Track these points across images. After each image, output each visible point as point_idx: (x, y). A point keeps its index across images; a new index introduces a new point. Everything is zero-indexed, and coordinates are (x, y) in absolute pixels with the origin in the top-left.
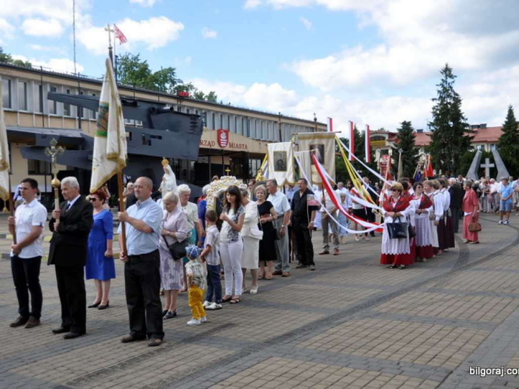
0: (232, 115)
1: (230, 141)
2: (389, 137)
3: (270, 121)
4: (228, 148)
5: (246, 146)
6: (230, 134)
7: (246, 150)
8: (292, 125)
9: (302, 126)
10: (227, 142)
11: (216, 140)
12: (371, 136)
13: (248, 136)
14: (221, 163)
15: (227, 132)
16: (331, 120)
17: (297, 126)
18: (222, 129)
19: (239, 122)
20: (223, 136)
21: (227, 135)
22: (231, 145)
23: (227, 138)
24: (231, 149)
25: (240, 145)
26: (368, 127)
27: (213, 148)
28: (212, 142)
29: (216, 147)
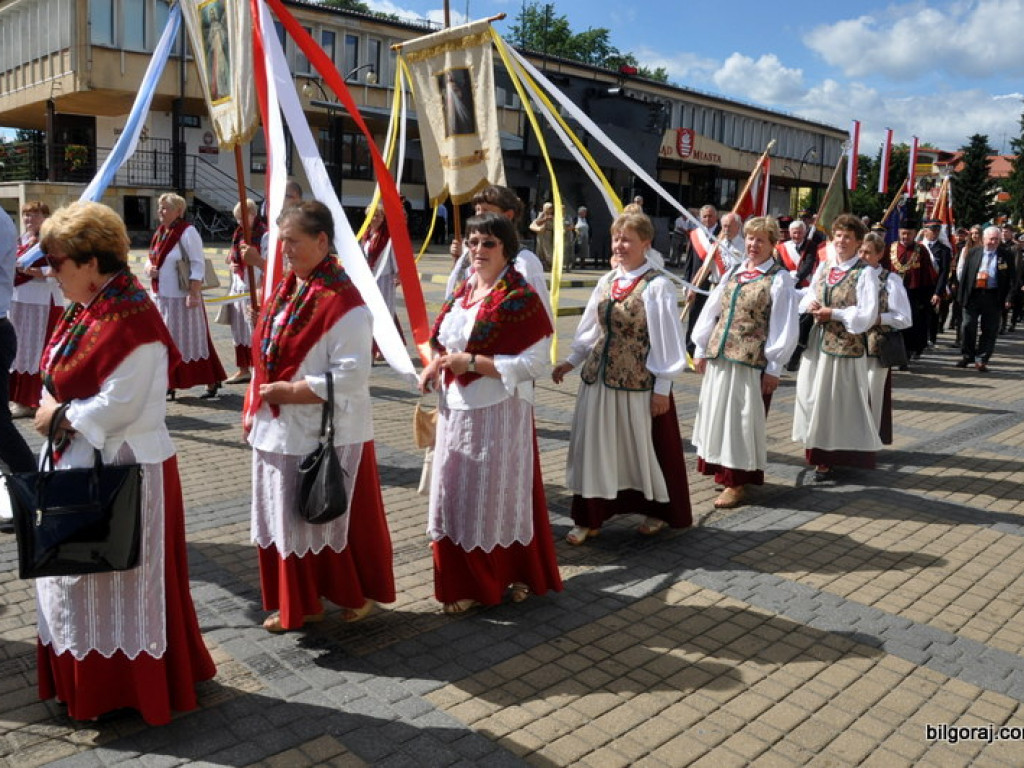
0: (700, 106)
1: (696, 148)
2: (940, 160)
3: (759, 120)
4: (691, 159)
5: (719, 158)
6: (697, 138)
7: (718, 164)
8: (791, 128)
9: (806, 132)
10: (691, 149)
11: (674, 146)
12: (919, 154)
13: (721, 141)
14: (676, 181)
15: (691, 133)
16: (858, 124)
17: (799, 130)
18: (682, 130)
19: (709, 119)
20: (686, 140)
21: (692, 138)
22: (697, 155)
23: (691, 143)
24: (696, 161)
25: (710, 155)
26: (916, 140)
27: (668, 156)
28: (669, 148)
29: (674, 156)
